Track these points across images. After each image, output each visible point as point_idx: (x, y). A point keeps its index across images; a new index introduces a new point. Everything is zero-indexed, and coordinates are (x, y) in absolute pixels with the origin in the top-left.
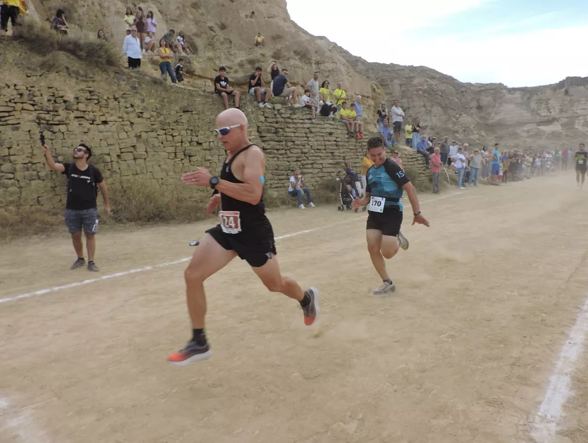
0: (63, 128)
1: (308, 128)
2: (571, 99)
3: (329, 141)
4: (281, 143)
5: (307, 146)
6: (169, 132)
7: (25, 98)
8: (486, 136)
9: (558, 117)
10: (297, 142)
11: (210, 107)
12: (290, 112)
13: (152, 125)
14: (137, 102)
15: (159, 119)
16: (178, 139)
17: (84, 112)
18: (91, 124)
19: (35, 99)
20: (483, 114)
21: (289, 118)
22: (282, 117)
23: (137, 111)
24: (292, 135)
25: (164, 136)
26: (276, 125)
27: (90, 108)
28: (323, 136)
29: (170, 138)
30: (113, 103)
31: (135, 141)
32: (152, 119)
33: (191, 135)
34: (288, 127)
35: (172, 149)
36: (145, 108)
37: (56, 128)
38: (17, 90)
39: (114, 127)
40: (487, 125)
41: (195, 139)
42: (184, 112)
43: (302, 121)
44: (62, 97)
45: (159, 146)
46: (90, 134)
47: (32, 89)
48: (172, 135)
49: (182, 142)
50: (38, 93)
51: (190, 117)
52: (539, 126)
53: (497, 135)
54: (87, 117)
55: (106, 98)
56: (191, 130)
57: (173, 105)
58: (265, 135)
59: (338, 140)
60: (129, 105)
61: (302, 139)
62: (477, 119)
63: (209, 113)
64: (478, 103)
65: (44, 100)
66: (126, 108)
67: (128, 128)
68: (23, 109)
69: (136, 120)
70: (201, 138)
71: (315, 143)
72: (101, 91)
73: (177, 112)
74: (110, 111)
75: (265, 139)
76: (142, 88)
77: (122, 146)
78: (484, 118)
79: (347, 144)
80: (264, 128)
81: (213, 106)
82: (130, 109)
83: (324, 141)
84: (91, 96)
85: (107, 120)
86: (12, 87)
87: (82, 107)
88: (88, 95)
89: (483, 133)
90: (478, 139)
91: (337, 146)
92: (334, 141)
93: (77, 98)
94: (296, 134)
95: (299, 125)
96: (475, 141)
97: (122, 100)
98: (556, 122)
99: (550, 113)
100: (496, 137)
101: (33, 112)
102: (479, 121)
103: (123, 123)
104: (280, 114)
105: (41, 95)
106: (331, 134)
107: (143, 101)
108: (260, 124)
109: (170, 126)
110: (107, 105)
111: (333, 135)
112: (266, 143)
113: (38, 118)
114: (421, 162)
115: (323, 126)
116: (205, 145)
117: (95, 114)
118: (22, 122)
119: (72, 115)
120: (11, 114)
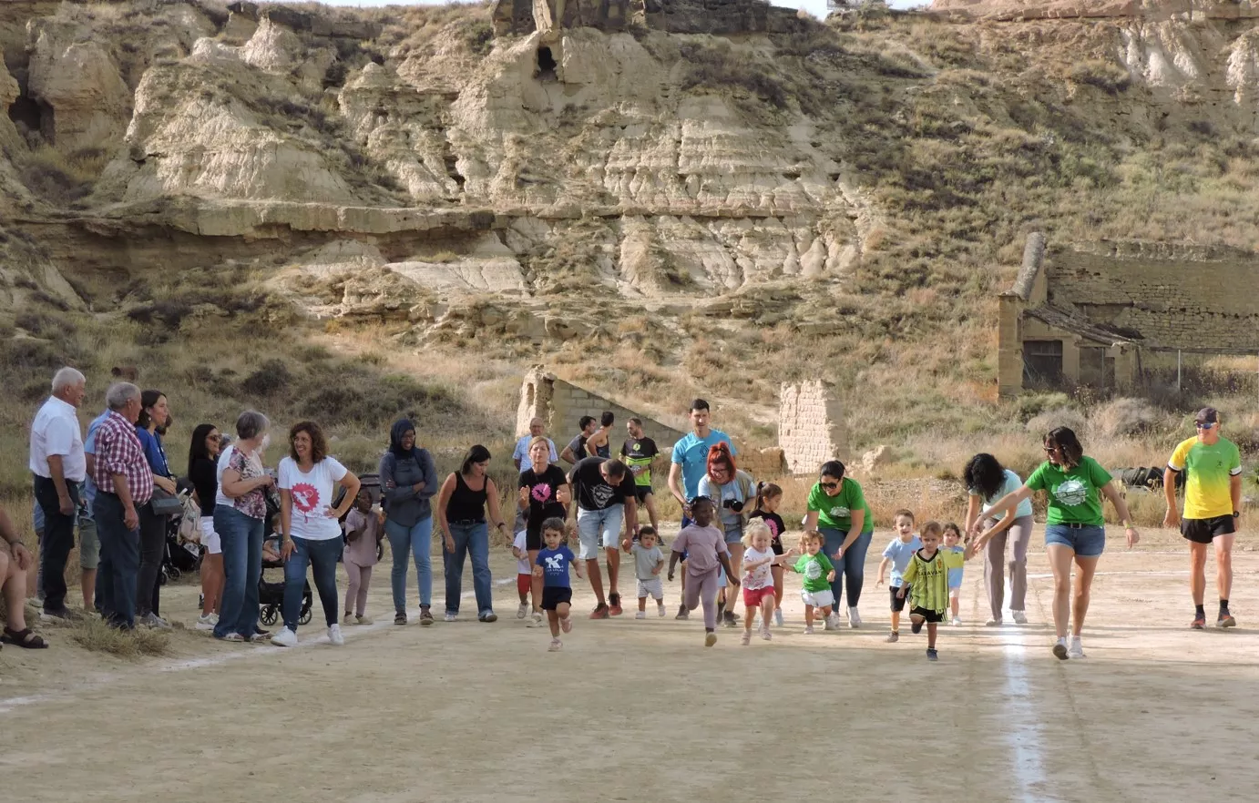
2: (569, 108)
8: (73, 299)
9: (501, 207)
20: (49, 155)
40: (78, 227)
52: (400, 257)
53: (148, 304)
62: (15, 185)
64: (24, 82)
78: (59, 177)
89: (55, 281)
90: (24, 324)
96: (7, 332)
98: (492, 242)
99: (460, 180)
100: (135, 315)
102: (27, 197)
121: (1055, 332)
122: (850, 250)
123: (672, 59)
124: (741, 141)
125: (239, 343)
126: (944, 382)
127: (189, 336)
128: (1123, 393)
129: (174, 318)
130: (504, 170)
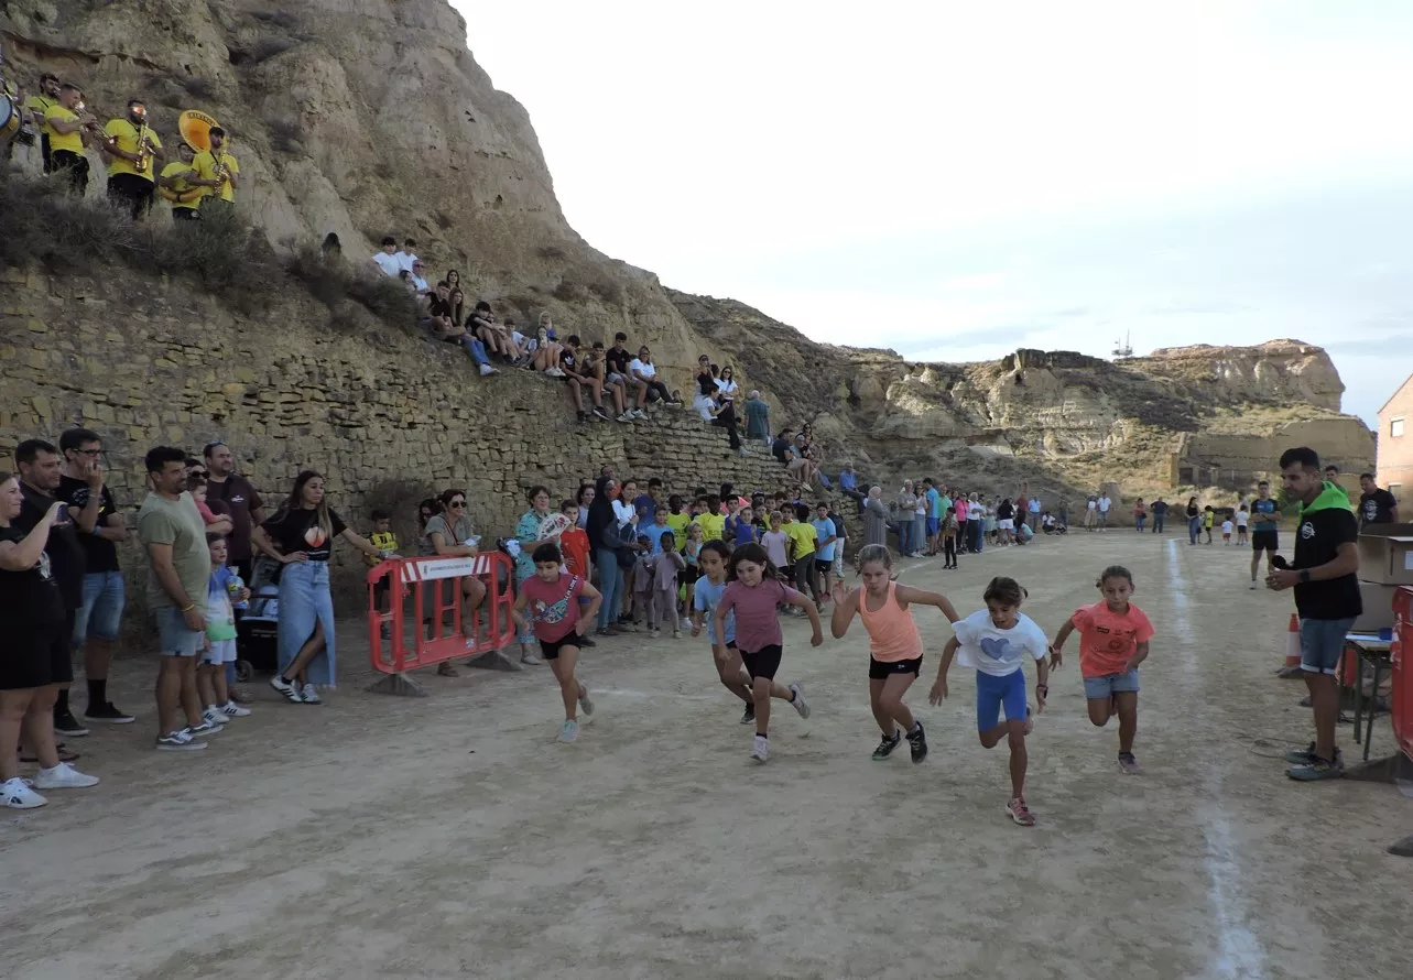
0: (360, 431)
1: (695, 446)
3: (724, 469)
4: (657, 471)
5: (696, 478)
6: (496, 445)
7: (317, 379)
10: (681, 470)
11: (554, 402)
12: (670, 416)
13: (471, 431)
14: (453, 391)
15: (479, 422)
16: (508, 457)
17: (386, 405)
18: (395, 427)
19: (328, 381)
21: (668, 427)
22: (660, 426)
23: (453, 407)
24: (674, 456)
25: (487, 451)
26: (651, 439)
27: (394, 400)
28: (715, 460)
29: (496, 455)
30: (423, 392)
31: (451, 459)
32: (472, 421)
33: (528, 452)
34: (667, 443)
35: (498, 476)
36: (462, 402)
37: (354, 433)
38: (304, 365)
39: (425, 433)
41: (534, 458)
42: (517, 409)
43: (685, 433)
44: (358, 379)
45: (481, 469)
46: (396, 444)
47: (323, 364)
48: (499, 451)
49: (514, 463)
50: (330, 372)
51: (525, 419)
54: (390, 414)
55: (413, 383)
56: (528, 443)
57: (499, 397)
58: (635, 456)
59: (738, 467)
60: (441, 396)
61: (689, 464)
63: (554, 414)
65: (337, 383)
66: (438, 401)
67: (441, 436)
68: (312, 399)
69: (453, 423)
70: (543, 457)
71: (707, 471)
72: (408, 371)
73: (507, 411)
74: (420, 407)
75: (637, 462)
76: (458, 367)
77: (437, 466)
79: (750, 476)
80: (633, 443)
81: (558, 401)
82: (443, 403)
83: (718, 468)
84: (396, 378)
85: (416, 421)
86: (300, 361)
87: (384, 396)
88: (389, 377)
91: (735, 477)
92: (733, 469)
93: (377, 381)
94: (681, 456)
95: (684, 441)
97: (433, 387)
101: (325, 404)
103: (434, 427)
104: (655, 419)
105: (335, 376)
106: (726, 457)
107: (459, 388)
108: (628, 437)
109: (496, 434)
110: (416, 394)
111: (729, 459)
112: (638, 469)
113: (332, 414)
114: (852, 511)
115: (716, 444)
116: (550, 470)
117: (400, 410)
118: (312, 422)
119: (372, 413)
120: (296, 406)
121: (1191, 465)
122: (1120, 439)
123: (1061, 377)
124: (1085, 404)
125: (921, 473)
126: (1152, 483)
127: (905, 470)
128: (1214, 485)
129: (900, 465)
130: (1005, 414)
